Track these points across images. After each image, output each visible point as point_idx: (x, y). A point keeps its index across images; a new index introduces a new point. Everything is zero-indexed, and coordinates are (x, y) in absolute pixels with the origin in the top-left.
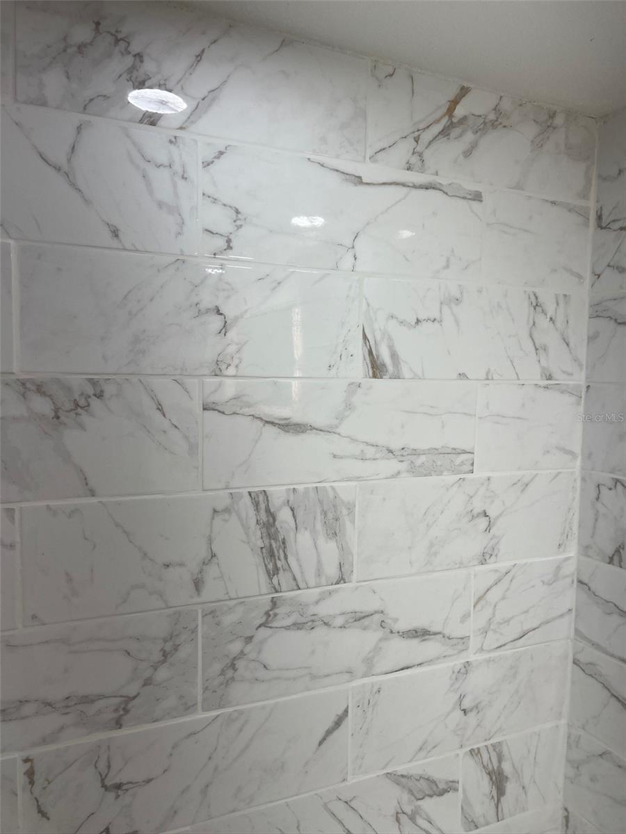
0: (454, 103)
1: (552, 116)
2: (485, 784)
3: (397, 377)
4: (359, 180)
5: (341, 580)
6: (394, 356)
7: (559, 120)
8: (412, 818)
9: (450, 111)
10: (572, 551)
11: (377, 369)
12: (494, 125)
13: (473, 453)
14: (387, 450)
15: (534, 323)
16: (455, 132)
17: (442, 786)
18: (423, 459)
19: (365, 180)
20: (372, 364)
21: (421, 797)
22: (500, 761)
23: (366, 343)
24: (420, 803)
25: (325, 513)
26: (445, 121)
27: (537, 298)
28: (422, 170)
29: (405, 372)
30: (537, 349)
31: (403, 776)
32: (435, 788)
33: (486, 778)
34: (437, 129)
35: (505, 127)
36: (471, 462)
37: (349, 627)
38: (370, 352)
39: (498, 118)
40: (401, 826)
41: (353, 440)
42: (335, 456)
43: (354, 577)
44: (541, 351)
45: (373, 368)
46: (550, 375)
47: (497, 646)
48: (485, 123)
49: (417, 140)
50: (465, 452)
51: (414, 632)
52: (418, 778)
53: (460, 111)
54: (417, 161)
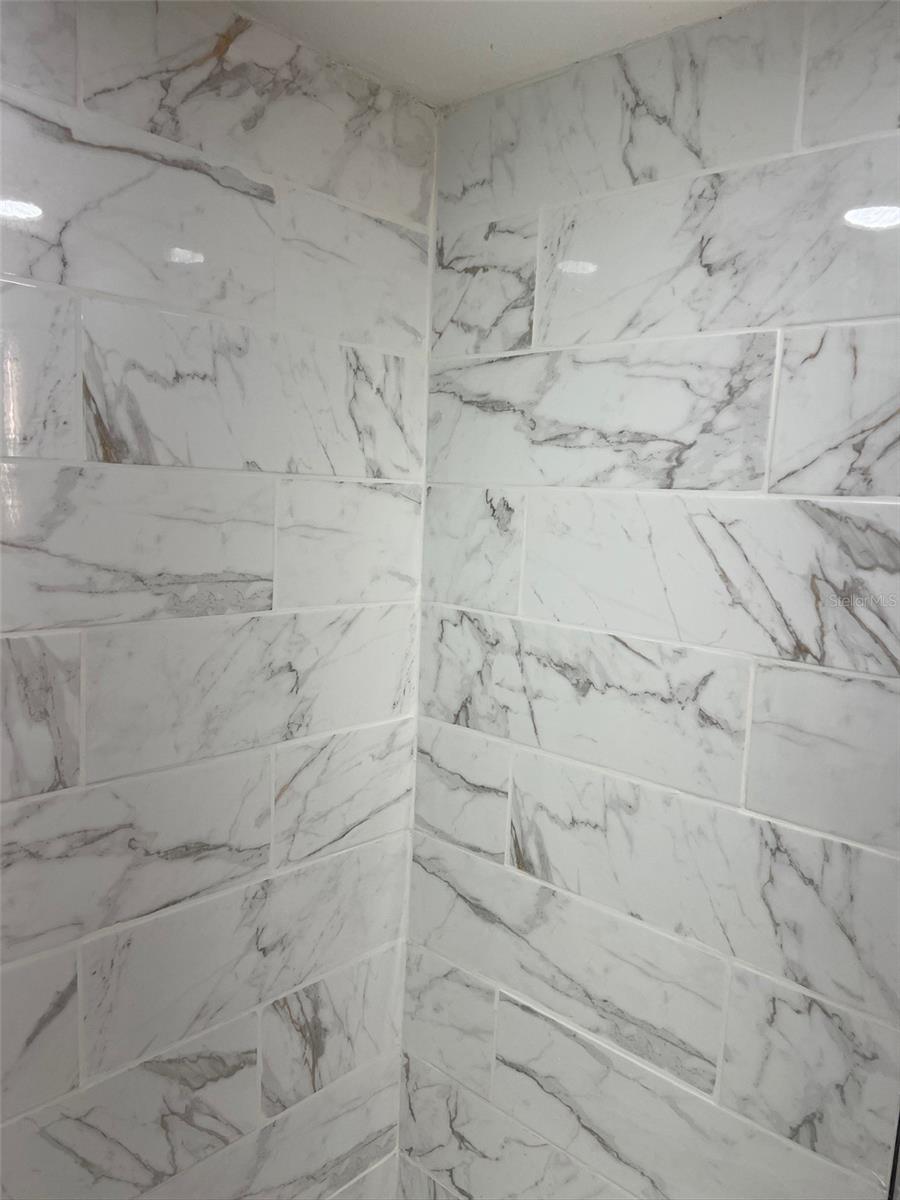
0: (226, 40)
1: (374, 92)
2: (296, 1046)
3: (147, 461)
4: (66, 135)
5: (59, 783)
6: (139, 427)
7: (384, 100)
8: (187, 1118)
9: (220, 50)
10: (412, 711)
11: (111, 448)
12: (289, 87)
13: (271, 581)
14: (133, 576)
15: (355, 394)
16: (229, 87)
17: (230, 1062)
18: (193, 589)
19: (76, 135)
20: (102, 439)
21: (200, 1085)
22: (316, 1010)
23: (89, 405)
24: (198, 1093)
25: (25, 681)
26: (210, 66)
27: (358, 358)
28: (176, 136)
29: (160, 454)
30: (359, 433)
31: (170, 1061)
32: (221, 1068)
33: (297, 1036)
34: (199, 75)
35: (305, 94)
36: (269, 593)
37: (75, 855)
38: (98, 420)
39: (294, 78)
40: (170, 1134)
41: (72, 561)
42: (40, 588)
43: (82, 777)
44: (365, 436)
45: (103, 445)
46: (378, 470)
47: (308, 853)
48: (274, 82)
49: (166, 86)
50: (259, 579)
51: (184, 849)
52: (195, 1059)
53: (235, 54)
54: (166, 121)
